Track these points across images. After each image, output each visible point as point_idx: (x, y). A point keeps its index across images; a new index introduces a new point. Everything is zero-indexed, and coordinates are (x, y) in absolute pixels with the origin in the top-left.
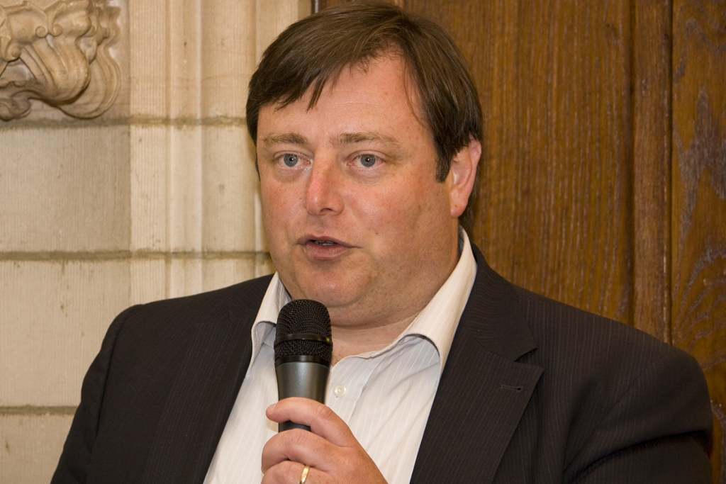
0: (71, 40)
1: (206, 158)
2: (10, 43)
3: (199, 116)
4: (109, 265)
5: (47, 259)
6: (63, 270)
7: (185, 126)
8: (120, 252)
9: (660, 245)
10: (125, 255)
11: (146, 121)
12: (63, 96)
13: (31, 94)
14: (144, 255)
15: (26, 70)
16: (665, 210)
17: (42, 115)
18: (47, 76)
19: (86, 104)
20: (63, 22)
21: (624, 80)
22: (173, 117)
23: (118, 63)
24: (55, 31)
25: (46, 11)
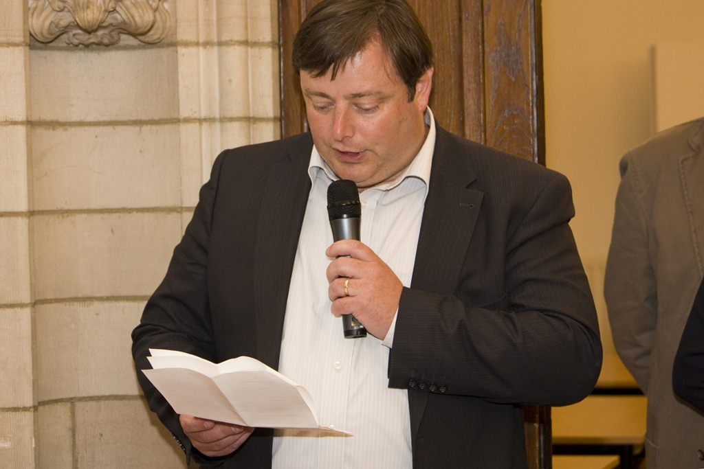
1: (220, 65)
2: (110, 1)
3: (216, 41)
4: (167, 127)
5: (131, 125)
6: (140, 131)
7: (208, 47)
8: (173, 119)
9: (479, 108)
10: (176, 121)
11: (186, 44)
12: (140, 31)
13: (121, 31)
14: (187, 120)
15: (119, 17)
16: (482, 88)
17: (126, 42)
18: (131, 19)
19: (152, 35)
21: (456, 14)
22: (201, 41)
23: (170, 12)
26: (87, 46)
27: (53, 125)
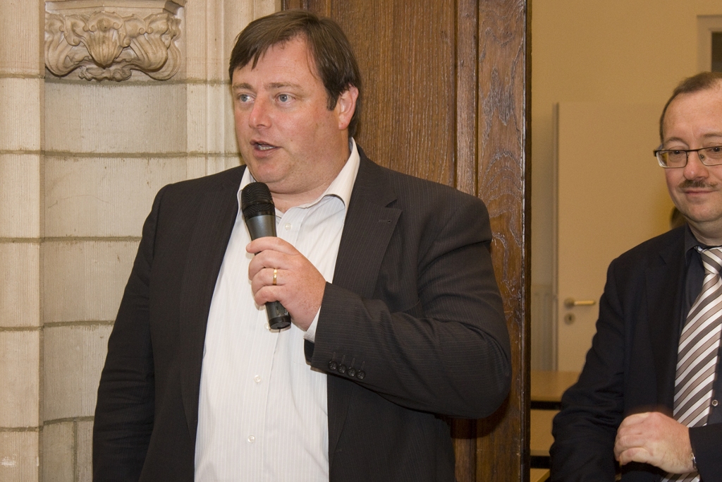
0: (157, 36)
2: (125, 37)
3: (223, 79)
4: (174, 160)
5: (139, 157)
6: (148, 163)
7: (215, 85)
8: (181, 153)
9: (471, 150)
10: (184, 155)
11: (195, 82)
12: (153, 67)
13: (133, 67)
14: (194, 154)
15: (132, 53)
16: (475, 132)
17: (136, 78)
18: (145, 55)
19: (163, 72)
20: (154, 26)
22: (209, 79)
23: (180, 50)
24: (149, 31)
25: (145, 20)
26: (99, 81)
27: (65, 155)
